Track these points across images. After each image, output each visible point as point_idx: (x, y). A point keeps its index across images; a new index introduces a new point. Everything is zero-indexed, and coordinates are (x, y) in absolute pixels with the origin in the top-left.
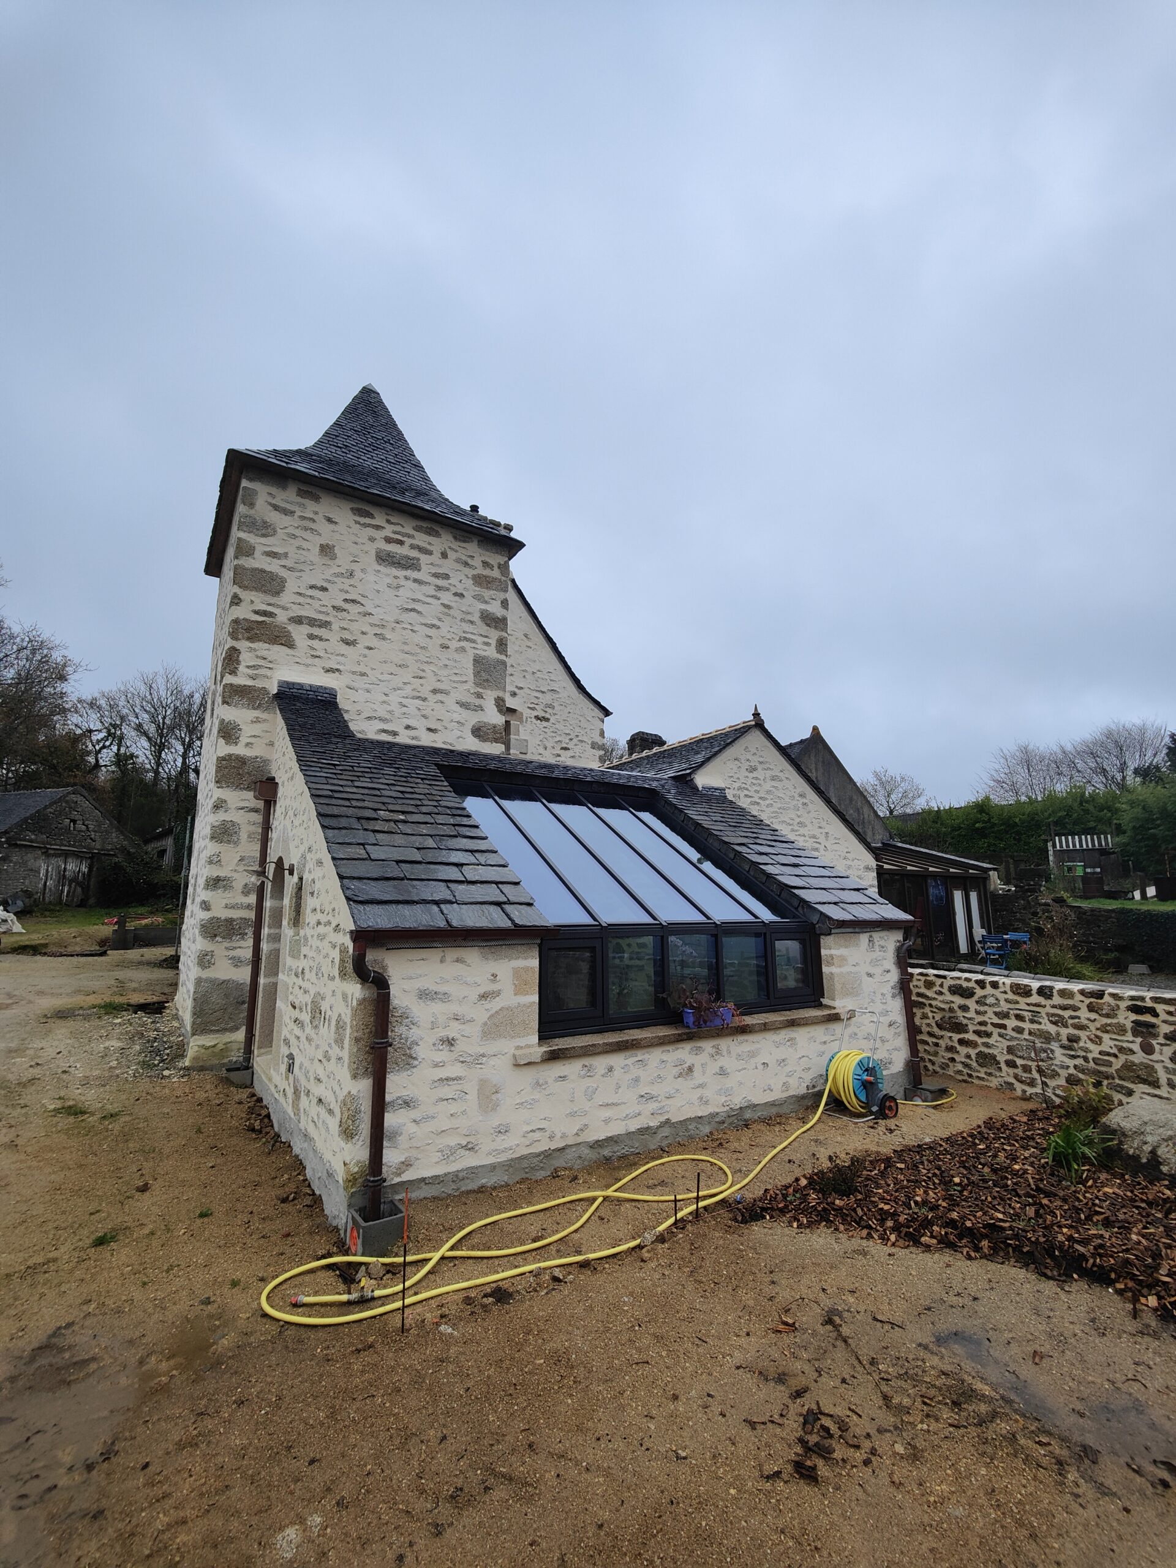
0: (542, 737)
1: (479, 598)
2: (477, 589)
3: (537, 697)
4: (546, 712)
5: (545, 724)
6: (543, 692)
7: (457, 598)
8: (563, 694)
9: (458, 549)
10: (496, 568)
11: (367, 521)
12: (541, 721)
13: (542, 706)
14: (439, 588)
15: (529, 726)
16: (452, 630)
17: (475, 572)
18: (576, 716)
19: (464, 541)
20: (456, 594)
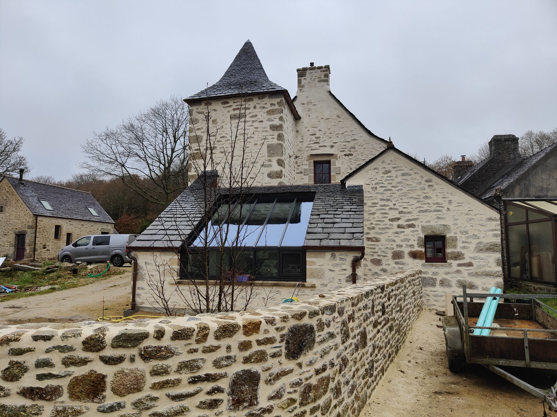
0: (348, 164)
1: (269, 120)
2: (268, 116)
3: (345, 145)
4: (351, 151)
5: (350, 157)
6: (348, 142)
7: (260, 123)
8: (361, 140)
9: (260, 102)
10: (277, 105)
11: (227, 105)
12: (348, 156)
13: (348, 149)
14: (253, 122)
15: (341, 160)
16: (259, 137)
17: (267, 110)
18: (368, 150)
19: (263, 98)
20: (260, 122)
